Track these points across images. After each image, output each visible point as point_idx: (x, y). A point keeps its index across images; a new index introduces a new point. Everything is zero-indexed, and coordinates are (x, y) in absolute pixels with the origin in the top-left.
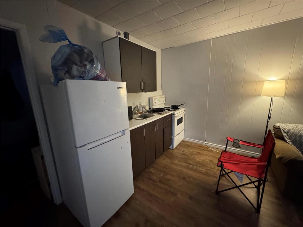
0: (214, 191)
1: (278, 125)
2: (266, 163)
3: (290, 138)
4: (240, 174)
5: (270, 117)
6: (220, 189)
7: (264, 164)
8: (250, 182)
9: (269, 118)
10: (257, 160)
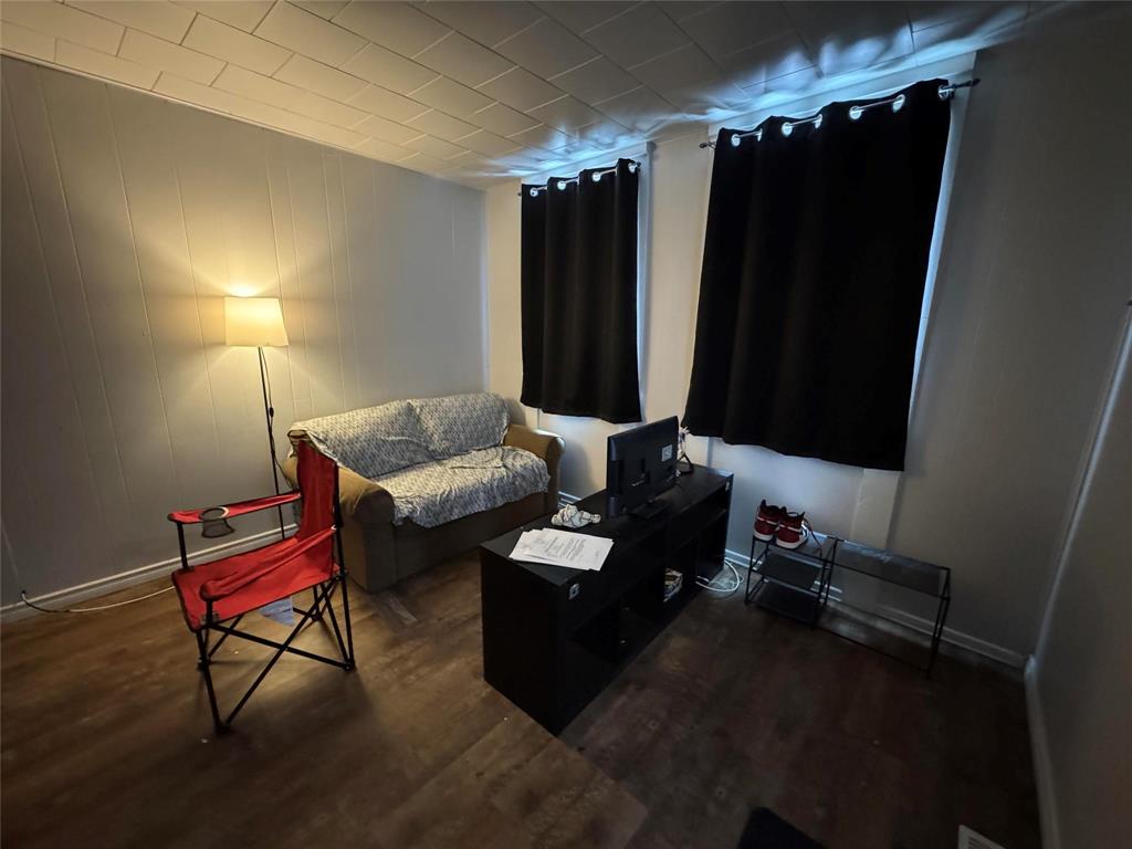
0: (206, 738)
1: (298, 426)
2: (333, 528)
3: (334, 452)
4: (280, 602)
5: (271, 409)
6: (225, 710)
7: (329, 533)
8: (303, 616)
9: (270, 412)
10: (294, 540)
